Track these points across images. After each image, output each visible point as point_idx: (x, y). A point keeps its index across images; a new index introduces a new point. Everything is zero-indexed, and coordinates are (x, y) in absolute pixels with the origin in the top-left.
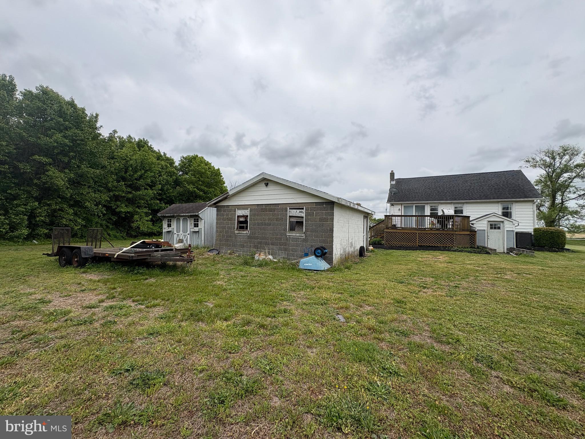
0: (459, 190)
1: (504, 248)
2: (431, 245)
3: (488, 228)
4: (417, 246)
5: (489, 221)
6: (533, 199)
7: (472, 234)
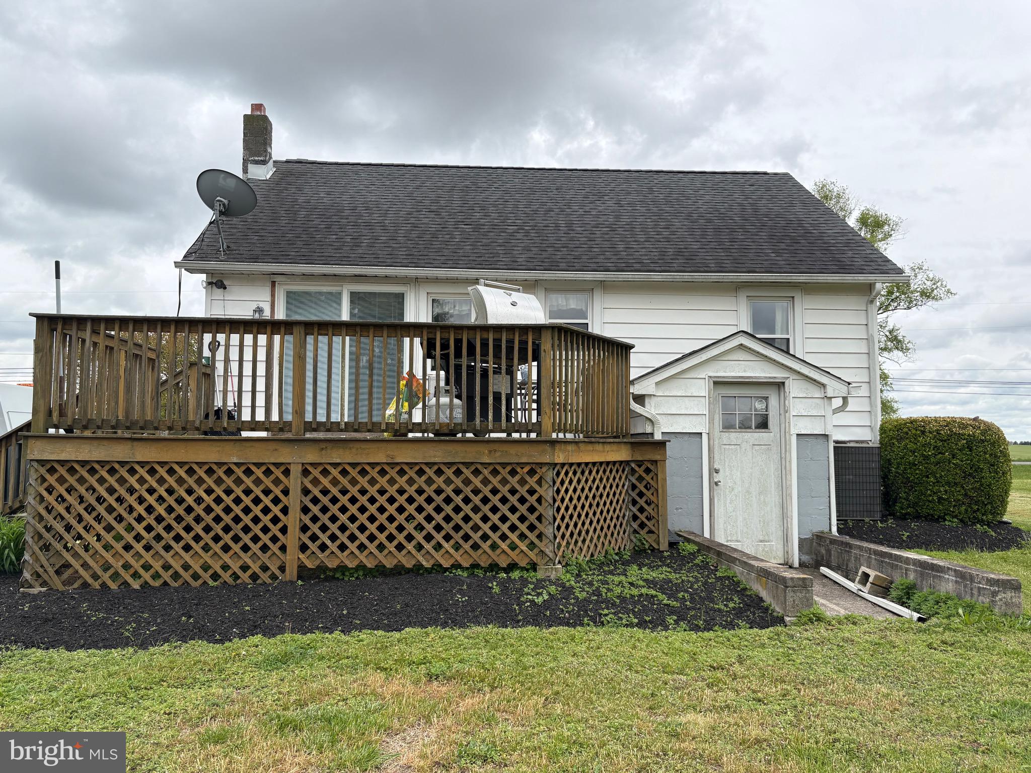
0: (570, 225)
1: (786, 539)
2: (389, 563)
3: (711, 421)
4: (291, 572)
5: (718, 383)
6: (871, 278)
7: (640, 464)
